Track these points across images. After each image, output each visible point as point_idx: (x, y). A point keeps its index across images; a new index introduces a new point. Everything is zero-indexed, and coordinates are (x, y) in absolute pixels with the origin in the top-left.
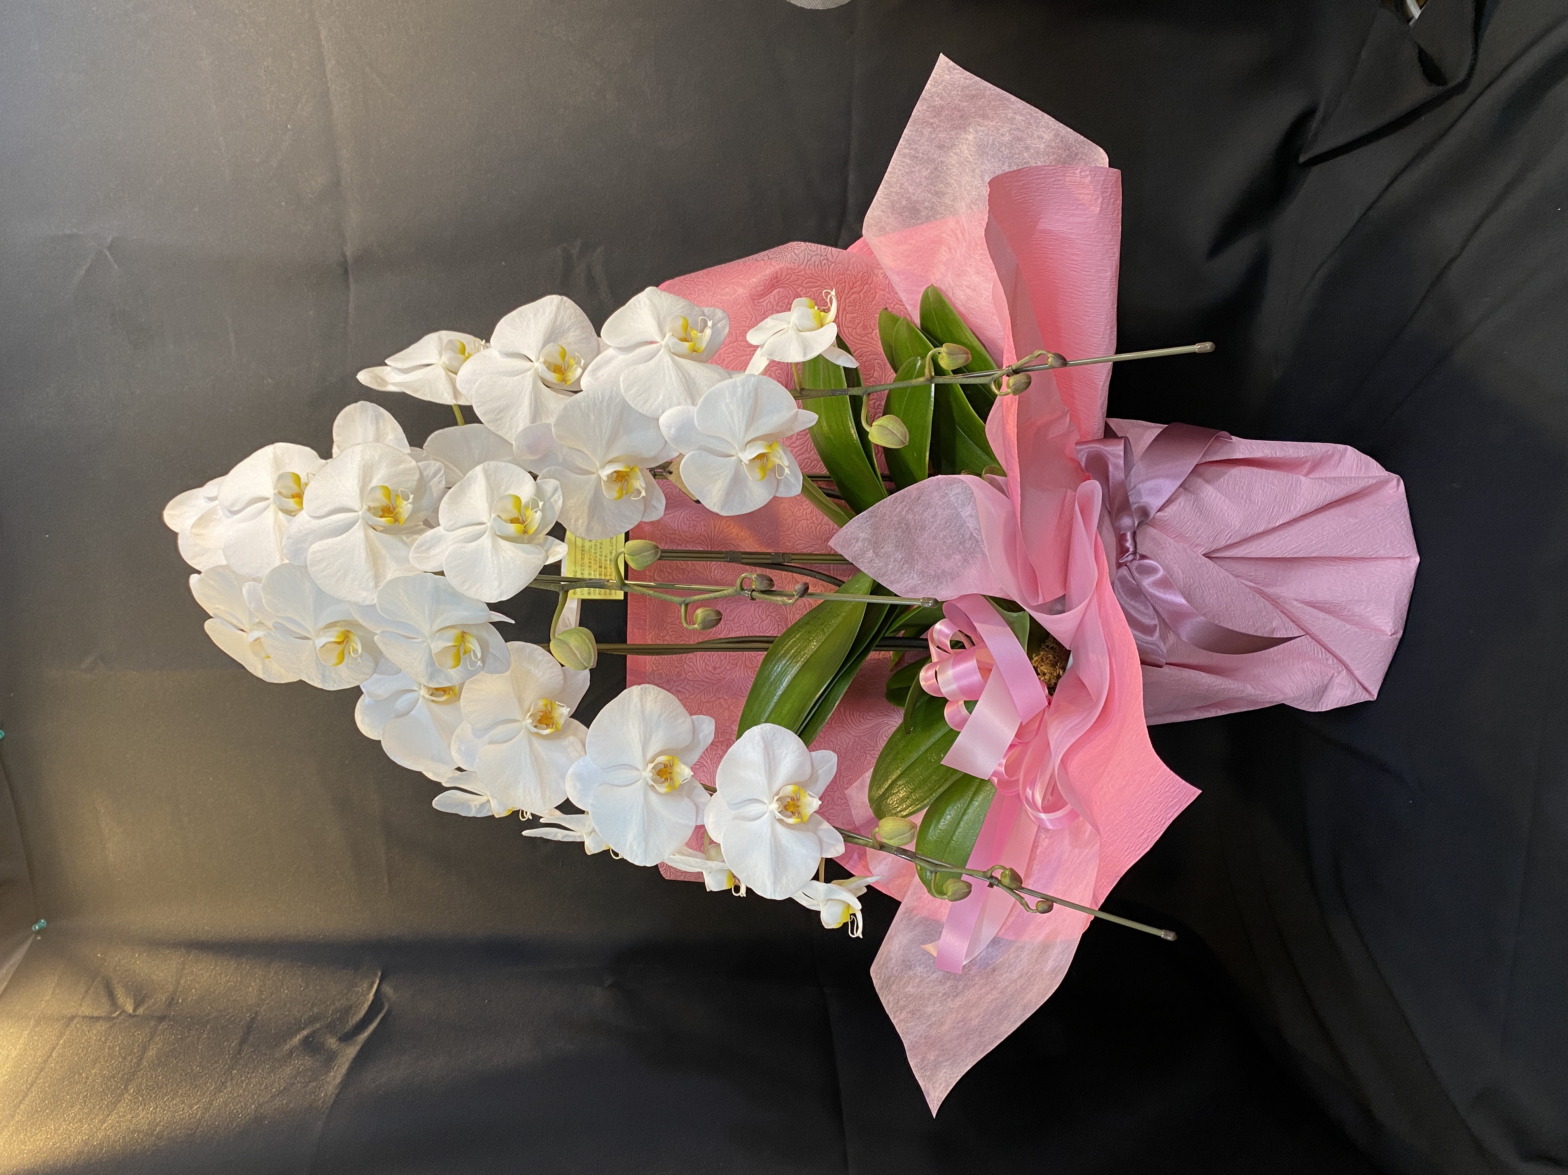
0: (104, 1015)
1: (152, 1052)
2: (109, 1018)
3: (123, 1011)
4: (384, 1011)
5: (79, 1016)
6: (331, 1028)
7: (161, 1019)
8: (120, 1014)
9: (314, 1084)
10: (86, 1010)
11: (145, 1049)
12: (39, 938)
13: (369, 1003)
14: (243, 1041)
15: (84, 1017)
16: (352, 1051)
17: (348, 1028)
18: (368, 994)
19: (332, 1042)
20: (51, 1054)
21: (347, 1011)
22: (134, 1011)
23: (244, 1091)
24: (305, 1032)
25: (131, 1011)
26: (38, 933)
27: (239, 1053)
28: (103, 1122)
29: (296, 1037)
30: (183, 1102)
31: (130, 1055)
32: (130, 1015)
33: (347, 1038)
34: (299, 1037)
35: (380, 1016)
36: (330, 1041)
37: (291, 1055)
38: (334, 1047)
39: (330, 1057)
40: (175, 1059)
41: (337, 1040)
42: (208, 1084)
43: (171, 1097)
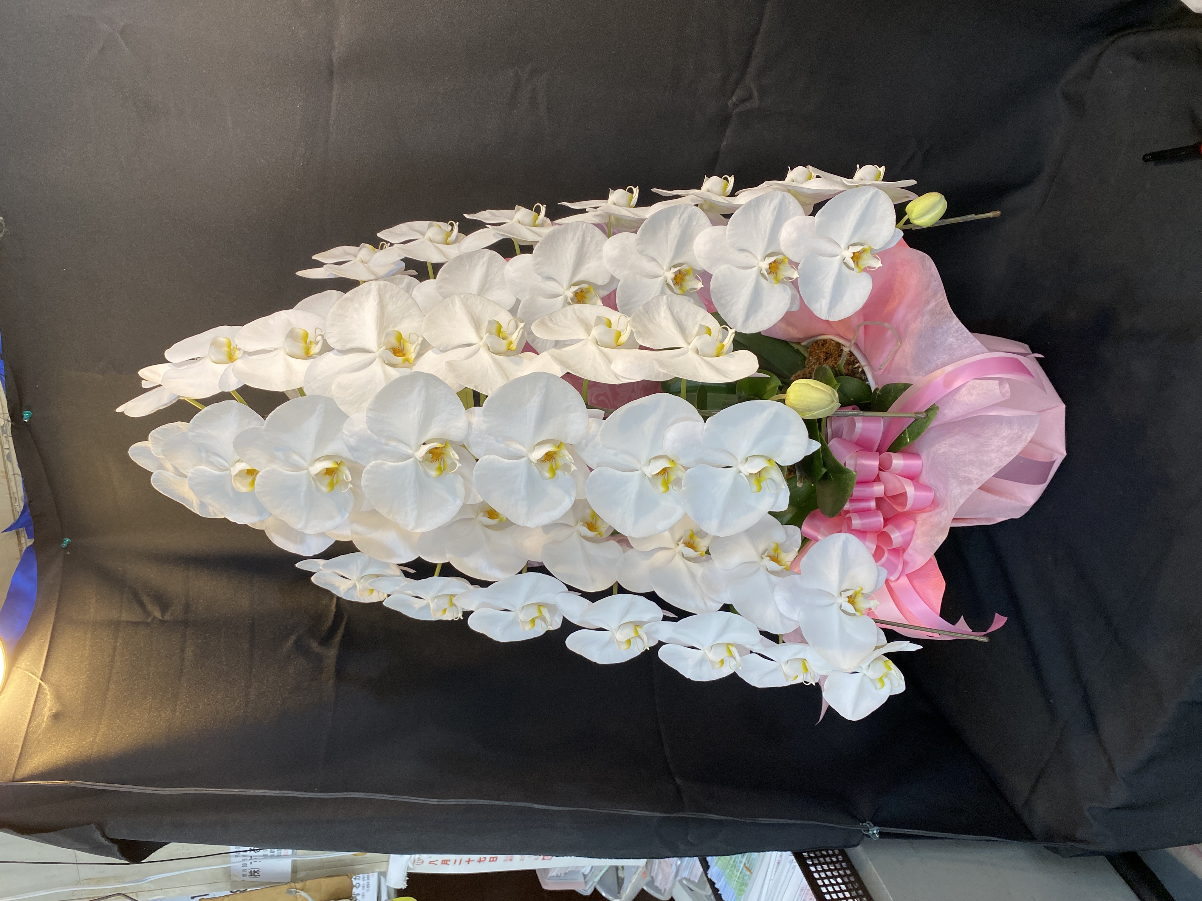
0: (141, 620)
1: (189, 653)
2: (148, 624)
3: (154, 617)
4: (345, 620)
5: (123, 621)
6: (311, 633)
7: (185, 623)
8: (152, 620)
9: (316, 684)
10: (125, 617)
11: (183, 651)
12: (68, 553)
13: (333, 614)
14: (252, 644)
15: (127, 622)
16: (331, 654)
17: (324, 633)
18: (331, 607)
20: (114, 654)
21: (319, 620)
22: (162, 616)
24: (294, 637)
25: (161, 618)
26: (66, 548)
27: (252, 655)
28: (174, 710)
29: (288, 641)
30: (227, 696)
31: (174, 656)
32: (160, 620)
33: (325, 641)
34: (290, 642)
35: (343, 624)
36: (313, 645)
37: (290, 657)
38: (317, 649)
39: (319, 658)
40: (208, 660)
41: (319, 644)
42: (239, 681)
43: (216, 691)
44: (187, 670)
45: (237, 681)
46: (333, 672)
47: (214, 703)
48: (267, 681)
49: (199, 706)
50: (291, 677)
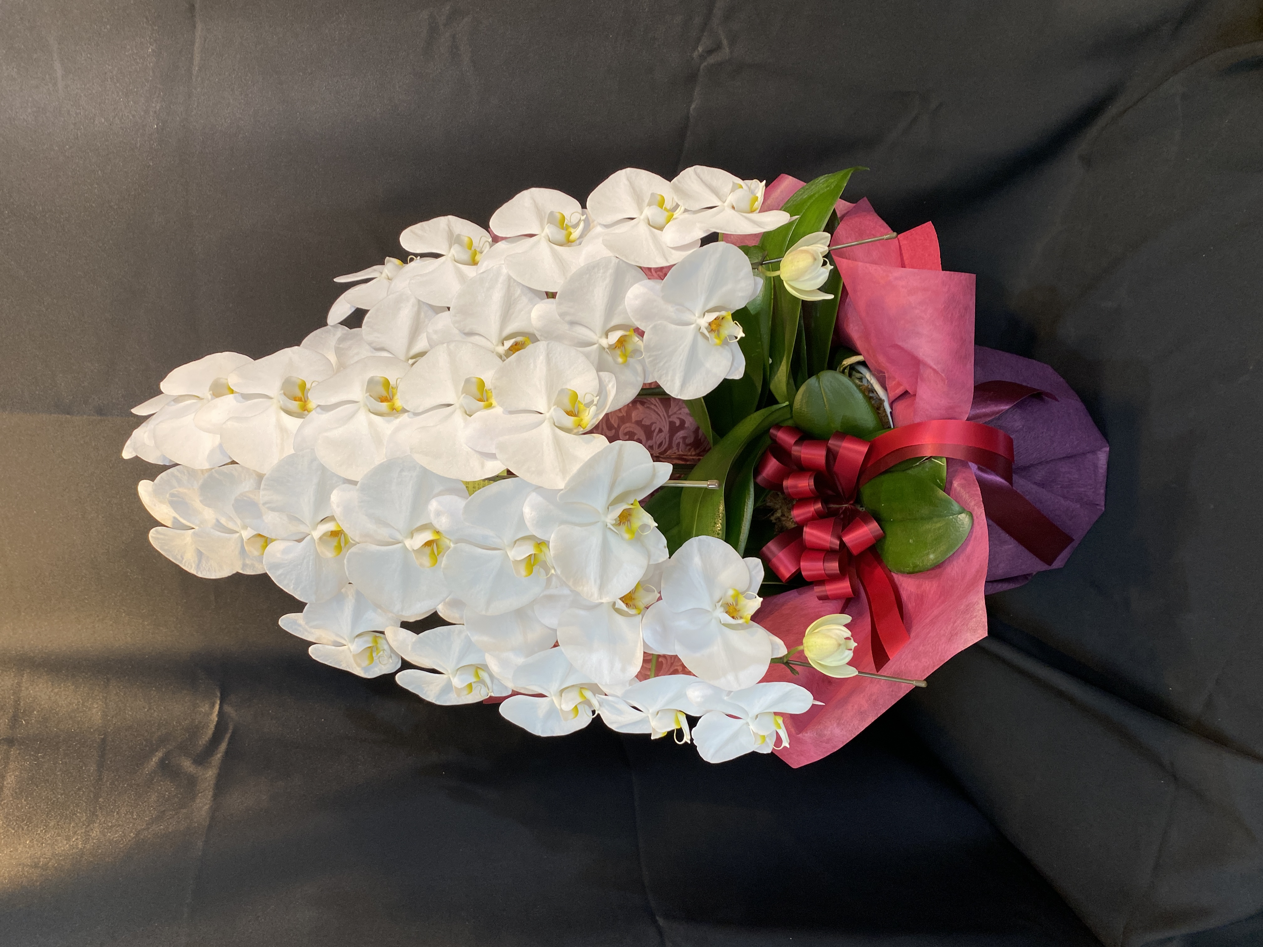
4: (231, 734)
6: (183, 749)
7: (10, 742)
9: (184, 811)
13: (215, 724)
14: (101, 765)
16: (210, 774)
17: (200, 749)
18: (211, 714)
19: (187, 764)
21: (194, 732)
23: (117, 820)
24: (159, 754)
27: (101, 779)
29: (152, 759)
30: (59, 835)
33: (202, 759)
34: (155, 760)
35: (228, 736)
36: (185, 764)
37: (153, 780)
38: (191, 769)
39: (191, 783)
40: (37, 787)
41: (192, 763)
42: (78, 814)
43: (44, 829)
44: (5, 801)
45: (75, 814)
46: (209, 797)
47: (39, 845)
48: (118, 813)
49: (17, 850)
50: (152, 806)
